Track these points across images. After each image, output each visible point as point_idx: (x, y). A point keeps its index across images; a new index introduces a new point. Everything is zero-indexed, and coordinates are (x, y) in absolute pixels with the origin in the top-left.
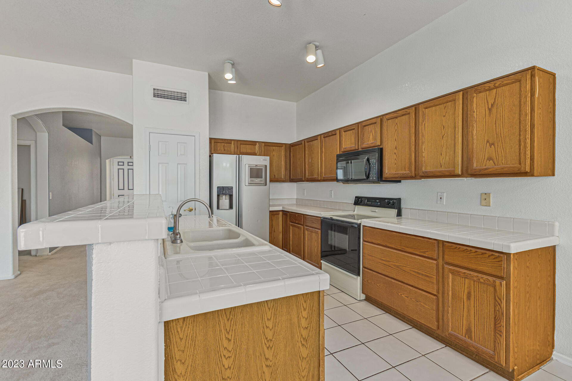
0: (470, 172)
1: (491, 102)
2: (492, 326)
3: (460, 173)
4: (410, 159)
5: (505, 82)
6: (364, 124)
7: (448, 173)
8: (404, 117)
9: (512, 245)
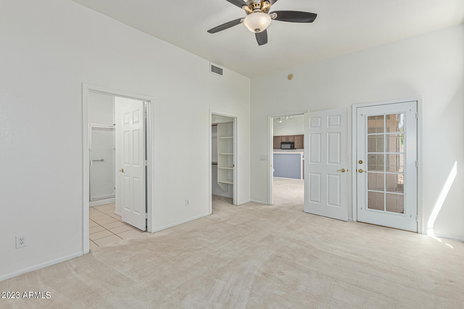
6: (289, 136)
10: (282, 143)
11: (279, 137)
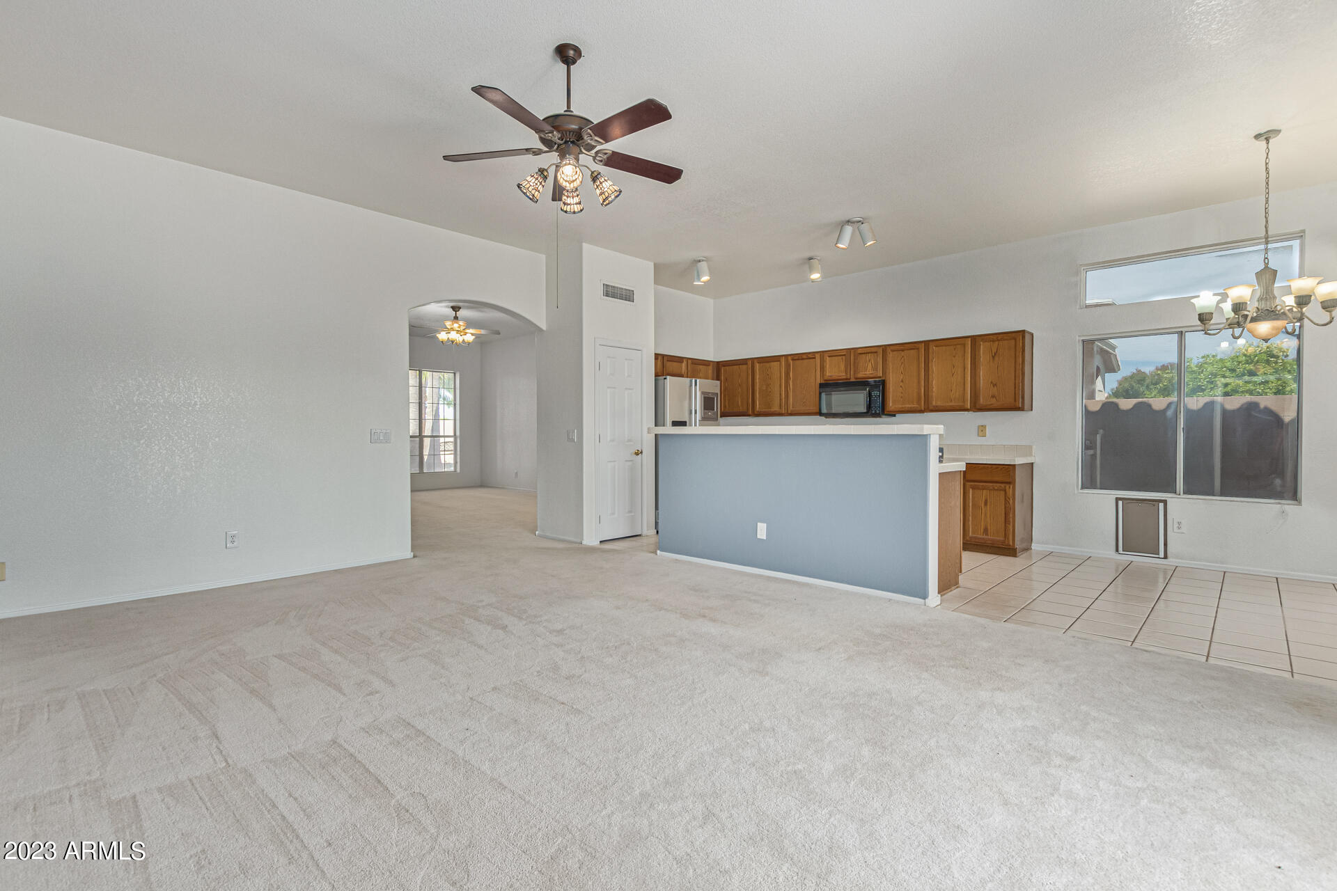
0: (978, 407)
1: (994, 350)
2: (1003, 519)
3: (969, 407)
4: (919, 394)
5: (1006, 338)
6: (859, 351)
7: (958, 408)
8: (912, 351)
9: (1016, 459)
10: (828, 386)
11: (810, 356)
